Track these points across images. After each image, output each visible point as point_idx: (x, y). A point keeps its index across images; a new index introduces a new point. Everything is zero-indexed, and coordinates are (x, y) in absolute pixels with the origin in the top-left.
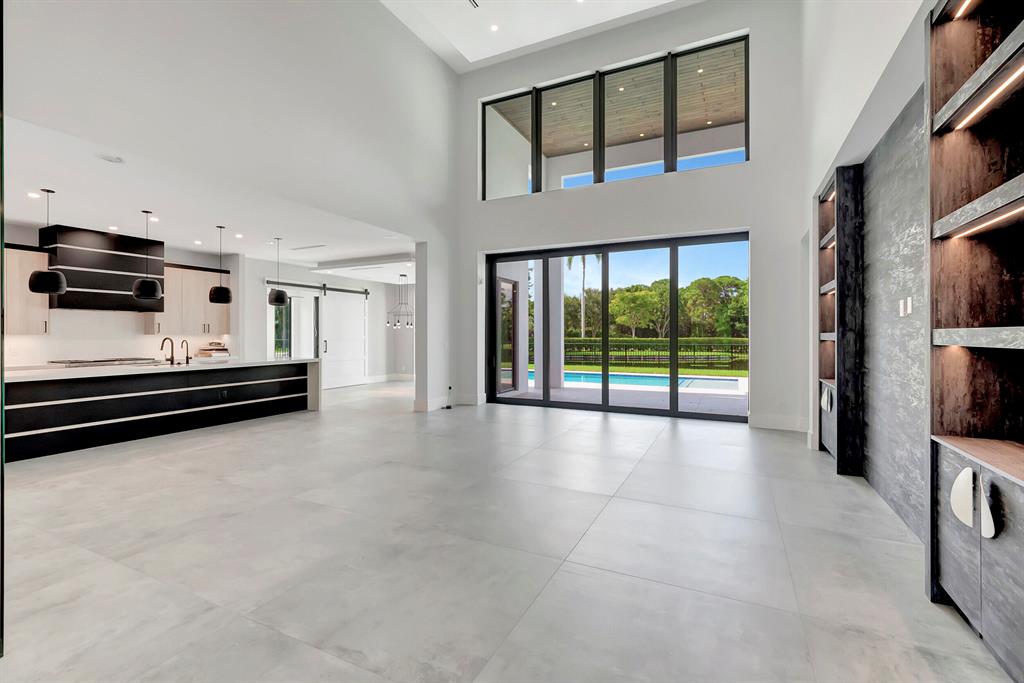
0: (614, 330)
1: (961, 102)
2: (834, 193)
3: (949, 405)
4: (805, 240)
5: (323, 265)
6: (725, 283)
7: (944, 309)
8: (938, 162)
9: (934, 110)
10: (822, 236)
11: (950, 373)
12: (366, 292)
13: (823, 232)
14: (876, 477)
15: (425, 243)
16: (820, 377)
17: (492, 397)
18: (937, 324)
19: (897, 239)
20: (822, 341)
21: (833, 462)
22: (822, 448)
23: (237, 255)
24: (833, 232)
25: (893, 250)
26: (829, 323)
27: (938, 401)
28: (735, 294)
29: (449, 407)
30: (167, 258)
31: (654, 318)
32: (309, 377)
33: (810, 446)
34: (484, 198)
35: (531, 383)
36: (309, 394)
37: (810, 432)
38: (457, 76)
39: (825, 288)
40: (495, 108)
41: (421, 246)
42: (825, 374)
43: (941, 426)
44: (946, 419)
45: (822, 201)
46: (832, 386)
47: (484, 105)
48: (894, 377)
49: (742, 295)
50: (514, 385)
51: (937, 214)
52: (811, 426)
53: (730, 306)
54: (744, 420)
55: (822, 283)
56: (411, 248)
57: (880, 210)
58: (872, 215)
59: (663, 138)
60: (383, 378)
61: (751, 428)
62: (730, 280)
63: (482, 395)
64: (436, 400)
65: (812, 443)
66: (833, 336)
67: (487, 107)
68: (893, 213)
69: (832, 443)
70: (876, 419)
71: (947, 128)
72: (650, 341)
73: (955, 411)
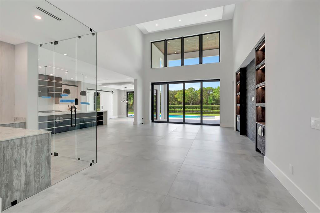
0: (177, 103)
1: (260, 66)
2: (240, 73)
3: (259, 116)
4: (233, 82)
5: (103, 84)
6: (209, 89)
7: (258, 100)
8: (257, 75)
9: (256, 66)
10: (237, 82)
11: (259, 111)
12: (113, 92)
13: (237, 81)
14: (248, 134)
15: (137, 80)
16: (237, 114)
17: (153, 121)
18: (257, 103)
19: (252, 85)
20: (237, 106)
21: (240, 133)
22: (237, 130)
23: (80, 81)
24: (239, 82)
25: (251, 87)
26: (238, 102)
27: (257, 116)
28: (212, 92)
29: (142, 124)
30: (63, 82)
31: (189, 99)
32: (104, 116)
33: (234, 130)
34: (151, 68)
35: (160, 118)
36: (104, 120)
37: (234, 127)
38: (144, 35)
39: (238, 94)
40: (154, 44)
41: (135, 81)
42: (237, 113)
43: (257, 121)
44: (258, 119)
45: (237, 74)
46: (239, 116)
47: (151, 43)
48: (251, 113)
49: (214, 93)
50: (156, 118)
51: (257, 84)
52: (235, 125)
53: (210, 96)
54: (219, 125)
55: (237, 93)
56: (133, 81)
57: (249, 79)
58: (247, 79)
59: (199, 52)
60: (117, 116)
61: (221, 127)
62: (210, 88)
63: (151, 120)
64: (139, 121)
65: (235, 129)
66: (239, 105)
67: (152, 43)
68: (251, 80)
69: (239, 129)
70: (248, 122)
71: (258, 69)
72: (188, 106)
73: (259, 117)
